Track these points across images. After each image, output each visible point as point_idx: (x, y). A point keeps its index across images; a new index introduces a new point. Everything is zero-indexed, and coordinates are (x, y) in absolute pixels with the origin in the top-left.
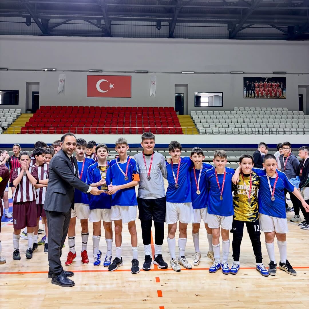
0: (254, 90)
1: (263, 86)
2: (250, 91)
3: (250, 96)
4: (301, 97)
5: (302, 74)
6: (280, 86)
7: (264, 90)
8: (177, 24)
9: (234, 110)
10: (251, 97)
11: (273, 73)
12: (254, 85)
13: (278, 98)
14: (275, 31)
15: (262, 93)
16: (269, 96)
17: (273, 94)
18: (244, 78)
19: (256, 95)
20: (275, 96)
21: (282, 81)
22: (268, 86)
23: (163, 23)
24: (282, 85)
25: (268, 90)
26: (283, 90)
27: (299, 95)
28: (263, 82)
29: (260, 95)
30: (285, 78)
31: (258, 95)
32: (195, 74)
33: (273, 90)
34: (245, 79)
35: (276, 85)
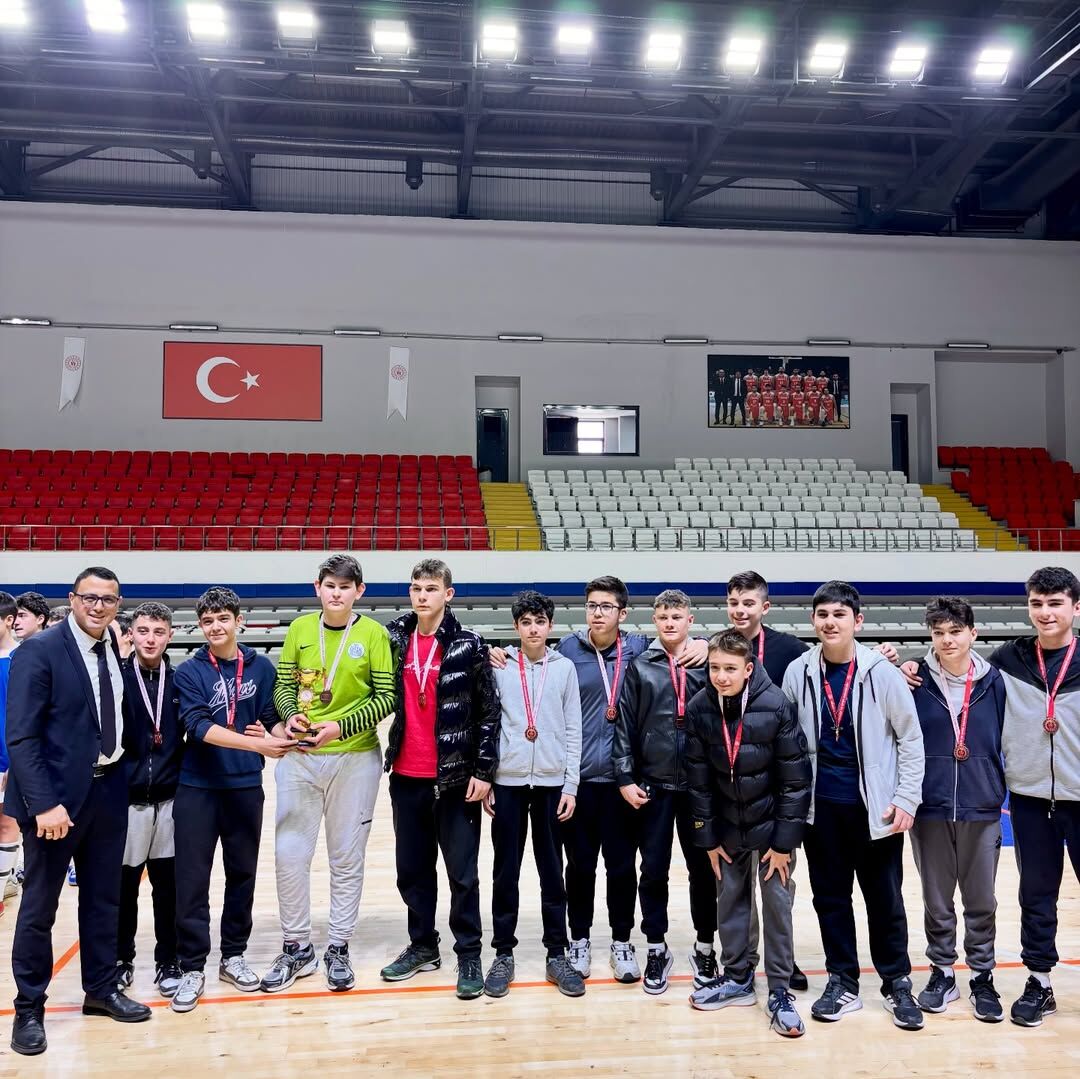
0: (740, 400)
1: (774, 386)
2: (729, 404)
3: (729, 419)
4: (900, 423)
5: (904, 346)
6: (830, 386)
7: (776, 399)
8: (476, 170)
9: (672, 468)
10: (733, 424)
11: (808, 344)
12: (744, 383)
13: (823, 425)
14: (814, 200)
15: (769, 411)
16: (792, 418)
17: (807, 414)
18: (711, 358)
19: (750, 418)
20: (814, 422)
21: (839, 368)
22: (789, 386)
23: (427, 167)
24: (836, 384)
25: (791, 400)
26: (839, 399)
27: (894, 417)
28: (773, 373)
29: (764, 416)
30: (846, 360)
31: (756, 414)
32: (543, 344)
33: (806, 399)
34: (714, 362)
35: (815, 384)
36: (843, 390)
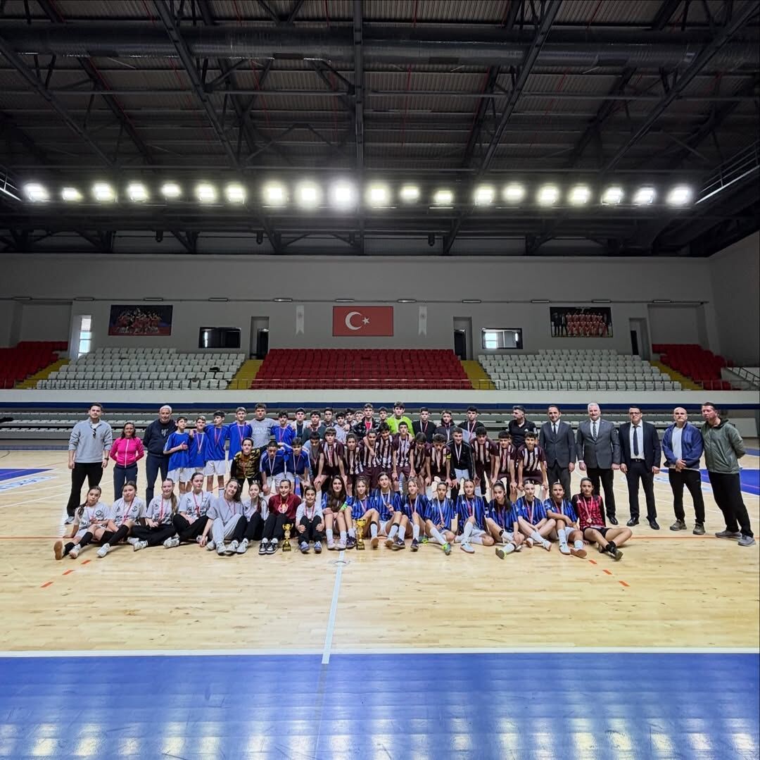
0: (565, 325)
1: (579, 319)
2: (560, 327)
3: (560, 333)
4: (633, 334)
6: (603, 319)
7: (580, 325)
9: (538, 354)
10: (562, 336)
11: (592, 302)
12: (566, 319)
13: (602, 336)
15: (578, 330)
16: (588, 333)
17: (594, 331)
18: (551, 308)
19: (570, 333)
20: (597, 334)
21: (606, 312)
22: (585, 319)
24: (605, 318)
25: (586, 325)
26: (607, 325)
27: (632, 332)
28: (578, 314)
29: (576, 332)
30: (609, 308)
31: (572, 331)
33: (593, 325)
34: (553, 310)
35: (597, 318)
36: (609, 321)
